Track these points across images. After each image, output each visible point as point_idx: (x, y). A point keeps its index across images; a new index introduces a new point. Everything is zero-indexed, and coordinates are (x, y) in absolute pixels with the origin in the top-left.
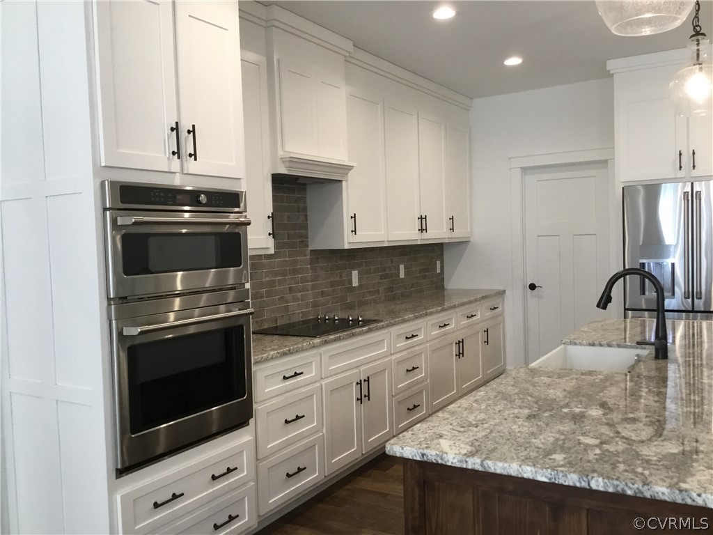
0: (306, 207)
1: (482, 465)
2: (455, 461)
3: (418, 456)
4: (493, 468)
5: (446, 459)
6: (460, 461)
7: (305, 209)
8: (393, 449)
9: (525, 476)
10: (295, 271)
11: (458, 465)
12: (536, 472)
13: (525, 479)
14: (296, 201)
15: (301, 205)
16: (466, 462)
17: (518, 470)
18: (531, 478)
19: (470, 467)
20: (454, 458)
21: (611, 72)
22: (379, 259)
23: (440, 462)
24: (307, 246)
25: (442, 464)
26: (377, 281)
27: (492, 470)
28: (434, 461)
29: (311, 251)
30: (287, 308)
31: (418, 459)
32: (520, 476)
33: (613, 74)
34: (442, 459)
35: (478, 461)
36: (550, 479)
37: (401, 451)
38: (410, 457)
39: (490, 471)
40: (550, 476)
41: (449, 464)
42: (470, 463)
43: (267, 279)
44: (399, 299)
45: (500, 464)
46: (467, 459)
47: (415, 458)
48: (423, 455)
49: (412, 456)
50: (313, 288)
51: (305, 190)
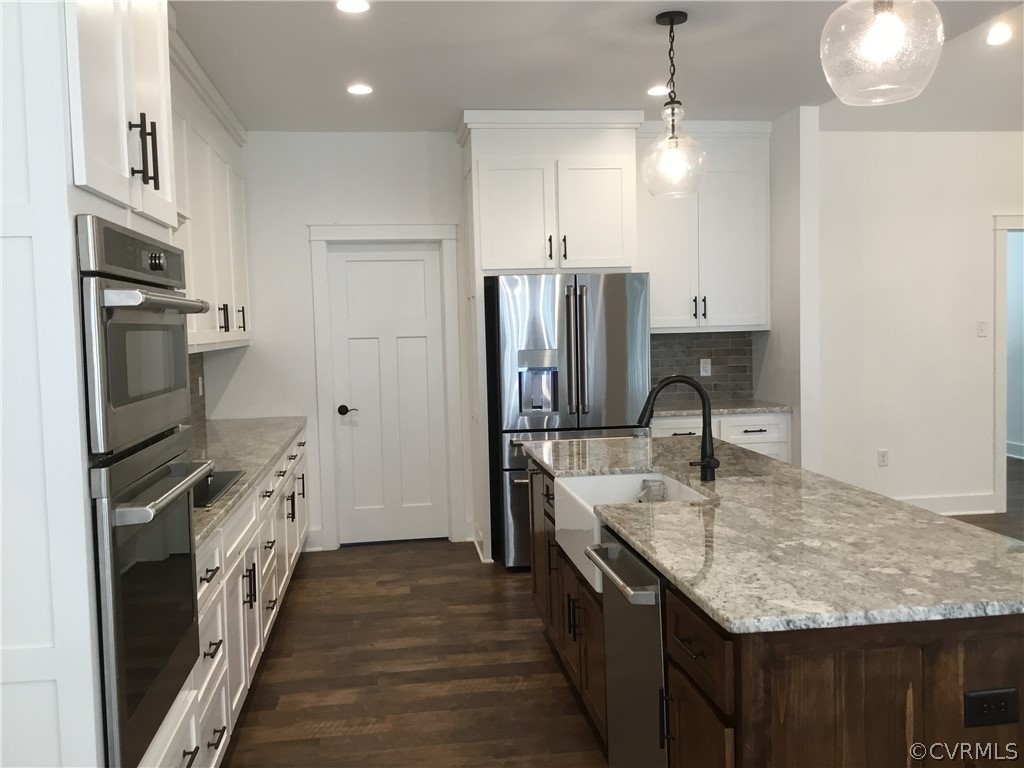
1: (866, 617)
2: (832, 620)
3: (781, 626)
4: (879, 618)
5: (820, 622)
6: (839, 619)
8: (744, 624)
9: (917, 619)
11: (836, 625)
12: (929, 611)
13: (918, 622)
16: (846, 618)
17: (909, 613)
18: (924, 619)
19: (851, 624)
20: (830, 618)
21: (468, 127)
23: (812, 626)
25: (815, 629)
27: (879, 621)
28: (804, 627)
31: (782, 629)
32: (911, 620)
33: (470, 130)
34: (814, 622)
35: (861, 613)
36: (944, 615)
37: (757, 624)
38: (771, 630)
39: (877, 622)
40: (944, 612)
41: (824, 626)
42: (851, 618)
45: (888, 611)
46: (848, 615)
47: (777, 629)
48: (788, 622)
49: (773, 628)
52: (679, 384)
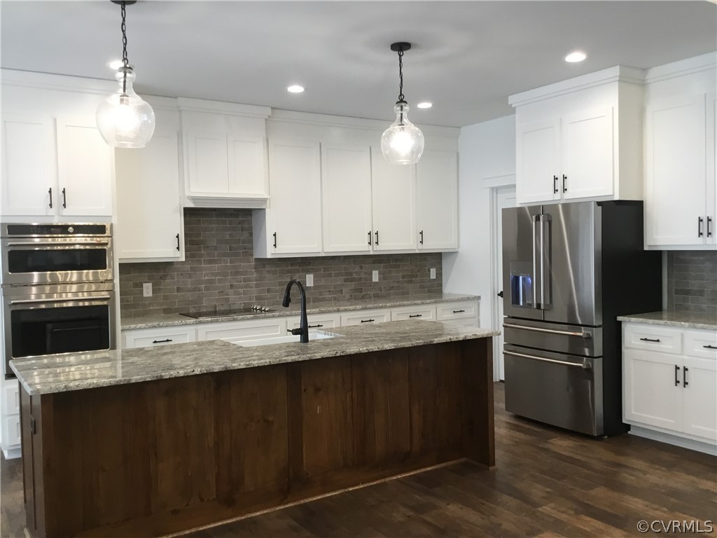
0: (252, 227)
7: (251, 228)
10: (237, 273)
14: (239, 223)
15: (246, 226)
21: (513, 106)
22: (343, 266)
24: (252, 256)
26: (339, 283)
29: (256, 259)
30: (228, 300)
33: (515, 108)
43: (206, 278)
44: (371, 298)
50: (257, 286)
51: (251, 215)
52: (291, 292)
